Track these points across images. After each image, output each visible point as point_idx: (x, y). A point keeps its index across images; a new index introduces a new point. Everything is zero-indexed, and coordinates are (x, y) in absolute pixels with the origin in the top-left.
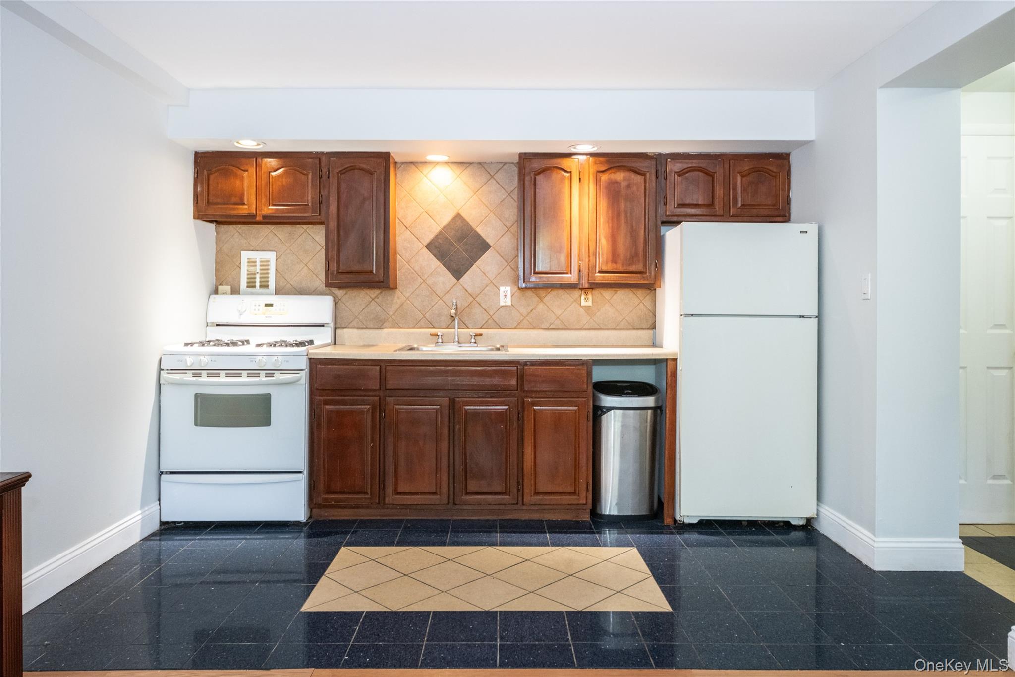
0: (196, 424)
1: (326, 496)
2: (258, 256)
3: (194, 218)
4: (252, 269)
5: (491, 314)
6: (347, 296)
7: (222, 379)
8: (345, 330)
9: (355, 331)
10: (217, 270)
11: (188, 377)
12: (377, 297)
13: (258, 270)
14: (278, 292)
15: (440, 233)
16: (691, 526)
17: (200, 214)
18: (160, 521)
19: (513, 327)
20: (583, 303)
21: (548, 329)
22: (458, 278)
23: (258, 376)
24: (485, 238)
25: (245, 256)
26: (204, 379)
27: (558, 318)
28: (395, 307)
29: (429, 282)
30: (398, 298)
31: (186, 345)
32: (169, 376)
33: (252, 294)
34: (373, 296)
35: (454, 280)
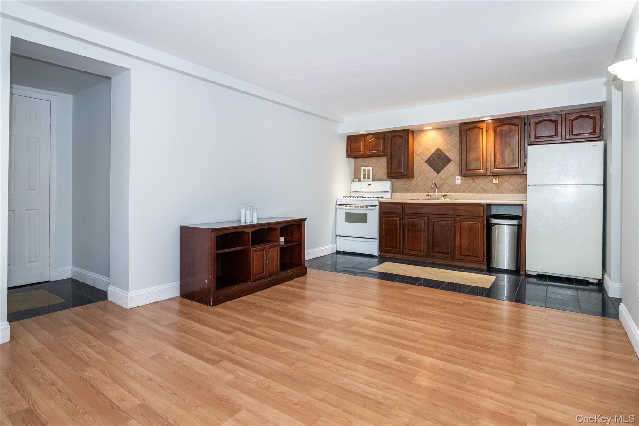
0: (346, 221)
1: (384, 248)
2: (366, 168)
3: (347, 157)
4: (365, 173)
5: (452, 187)
6: (396, 181)
7: (353, 208)
8: (395, 193)
9: (399, 194)
10: (354, 173)
11: (344, 207)
12: (407, 181)
13: (367, 173)
14: (373, 180)
15: (431, 156)
16: (533, 276)
17: (349, 155)
18: (336, 251)
19: (462, 192)
20: (494, 182)
21: (477, 193)
22: (438, 174)
23: (363, 207)
24: (449, 157)
25: (363, 168)
26: (348, 207)
27: (482, 188)
28: (413, 185)
29: (427, 175)
30: (414, 182)
31: (343, 197)
32: (339, 206)
33: (365, 181)
34: (406, 181)
35: (436, 174)
